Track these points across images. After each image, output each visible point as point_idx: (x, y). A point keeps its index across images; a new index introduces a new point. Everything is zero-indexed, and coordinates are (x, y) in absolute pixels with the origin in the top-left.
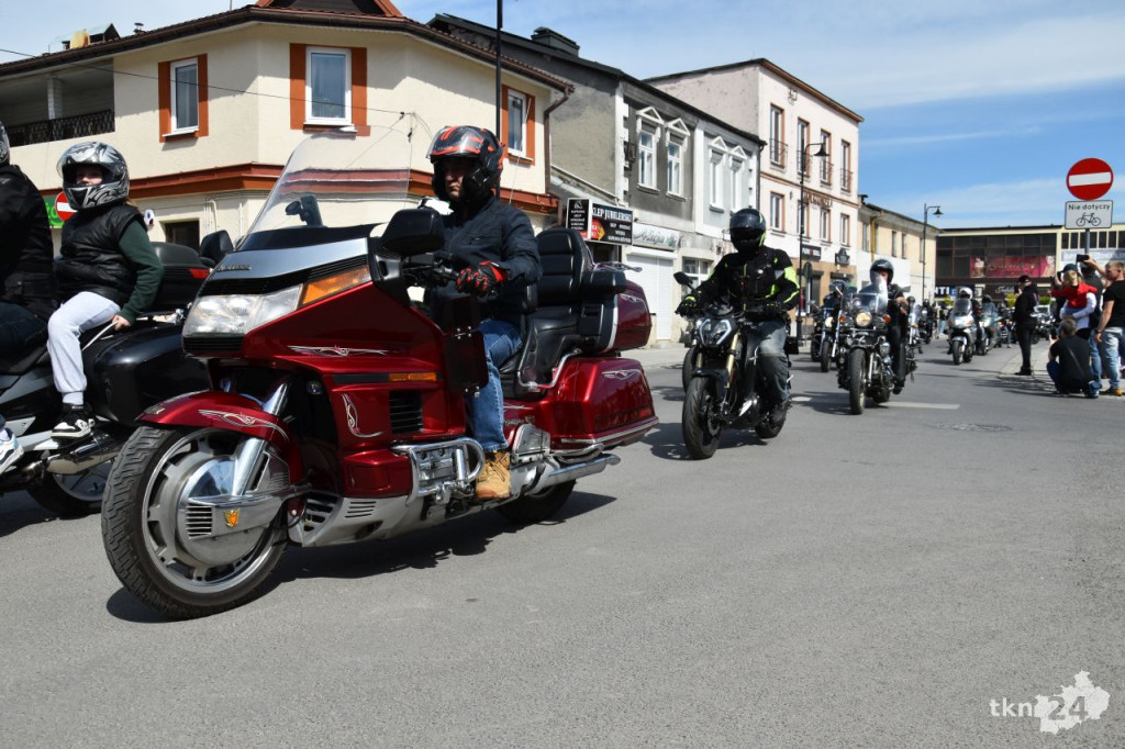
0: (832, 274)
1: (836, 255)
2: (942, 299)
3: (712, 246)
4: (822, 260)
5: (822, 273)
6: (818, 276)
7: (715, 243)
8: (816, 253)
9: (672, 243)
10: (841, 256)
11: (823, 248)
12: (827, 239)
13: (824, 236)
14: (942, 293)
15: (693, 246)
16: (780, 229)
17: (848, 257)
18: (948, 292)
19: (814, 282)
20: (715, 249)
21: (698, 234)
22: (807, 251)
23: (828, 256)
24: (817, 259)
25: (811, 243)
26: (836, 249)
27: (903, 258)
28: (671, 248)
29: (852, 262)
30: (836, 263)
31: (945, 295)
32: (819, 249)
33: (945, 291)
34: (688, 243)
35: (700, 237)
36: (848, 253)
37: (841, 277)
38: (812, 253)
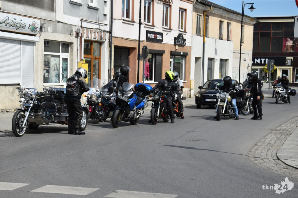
0: (171, 52)
1: (175, 38)
2: (262, 67)
3: (72, 31)
4: (164, 42)
5: (164, 52)
6: (161, 53)
7: (74, 30)
8: (159, 37)
9: (34, 29)
10: (180, 40)
11: (165, 33)
12: (168, 27)
13: (166, 25)
14: (263, 62)
15: (55, 31)
16: (130, 19)
17: (185, 40)
18: (267, 63)
19: (158, 58)
20: (74, 34)
21: (58, 22)
22: (152, 36)
23: (169, 39)
24: (161, 41)
25: (155, 30)
26: (175, 33)
27: (228, 39)
28: (33, 33)
29: (187, 44)
30: (175, 44)
31: (265, 64)
32: (161, 34)
33: (265, 61)
34: (50, 29)
35: (60, 24)
36: (185, 37)
37: (179, 54)
38: (155, 37)
